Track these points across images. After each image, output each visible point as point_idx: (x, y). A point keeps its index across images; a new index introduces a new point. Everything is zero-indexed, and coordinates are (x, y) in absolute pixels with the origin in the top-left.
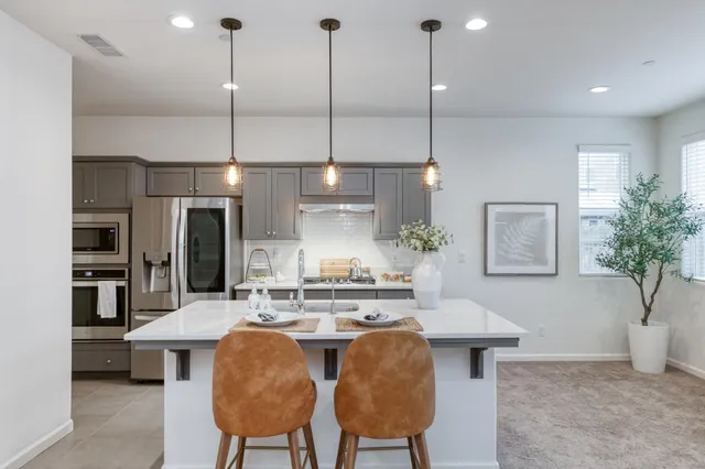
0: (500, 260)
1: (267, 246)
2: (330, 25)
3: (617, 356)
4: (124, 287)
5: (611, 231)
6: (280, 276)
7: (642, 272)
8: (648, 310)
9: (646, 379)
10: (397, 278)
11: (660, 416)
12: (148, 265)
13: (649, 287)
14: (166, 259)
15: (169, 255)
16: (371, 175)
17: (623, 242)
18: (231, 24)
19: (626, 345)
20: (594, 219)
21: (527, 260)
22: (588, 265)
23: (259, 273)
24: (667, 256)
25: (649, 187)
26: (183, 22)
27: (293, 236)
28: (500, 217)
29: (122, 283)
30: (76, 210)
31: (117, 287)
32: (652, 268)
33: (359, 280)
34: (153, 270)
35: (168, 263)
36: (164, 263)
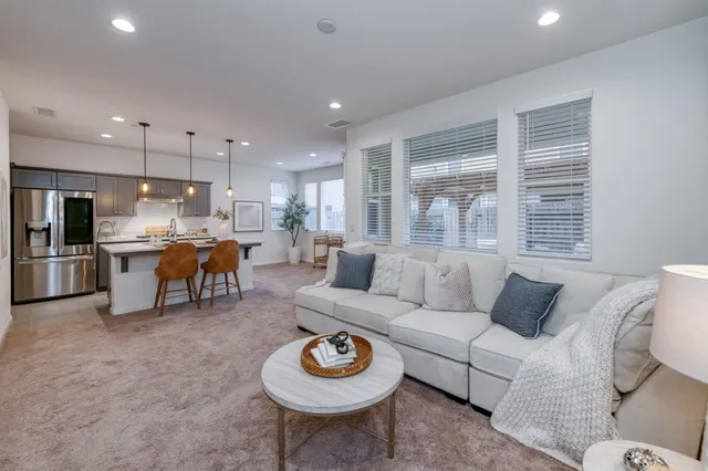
0: (241, 225)
1: (111, 219)
3: (283, 260)
5: (282, 214)
7: (292, 228)
8: (295, 242)
9: (294, 265)
12: (29, 231)
13: (295, 234)
14: (47, 227)
15: (50, 224)
16: (179, 185)
17: (287, 217)
18: (145, 125)
19: (287, 255)
20: (277, 209)
22: (275, 227)
23: (107, 234)
24: (301, 222)
25: (295, 198)
27: (133, 214)
28: (240, 207)
32: (296, 226)
34: (33, 234)
35: (48, 230)
36: (44, 229)
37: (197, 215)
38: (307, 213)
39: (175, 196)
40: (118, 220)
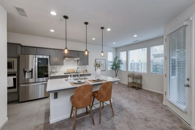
1: (55, 67)
2: (86, 23)
4: (16, 78)
6: (59, 73)
7: (116, 69)
8: (116, 75)
10: (82, 72)
11: (123, 89)
12: (25, 72)
13: (117, 71)
14: (31, 70)
15: (32, 69)
16: (78, 53)
17: (114, 65)
18: (66, 17)
20: (109, 62)
22: (109, 69)
23: (54, 73)
24: (119, 67)
26: (53, 13)
27: (62, 64)
29: (15, 77)
30: (8, 57)
31: (13, 78)
33: (76, 73)
34: (26, 73)
35: (32, 71)
36: (30, 71)
37: (84, 65)
38: (122, 64)
39: (75, 57)
40: (58, 67)
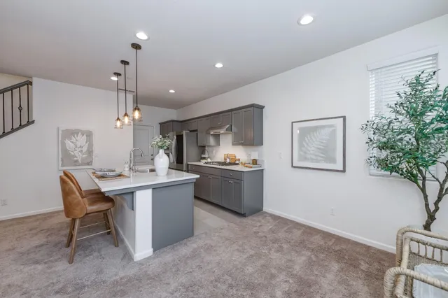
16: (230, 115)
21: (319, 158)
37: (242, 144)
